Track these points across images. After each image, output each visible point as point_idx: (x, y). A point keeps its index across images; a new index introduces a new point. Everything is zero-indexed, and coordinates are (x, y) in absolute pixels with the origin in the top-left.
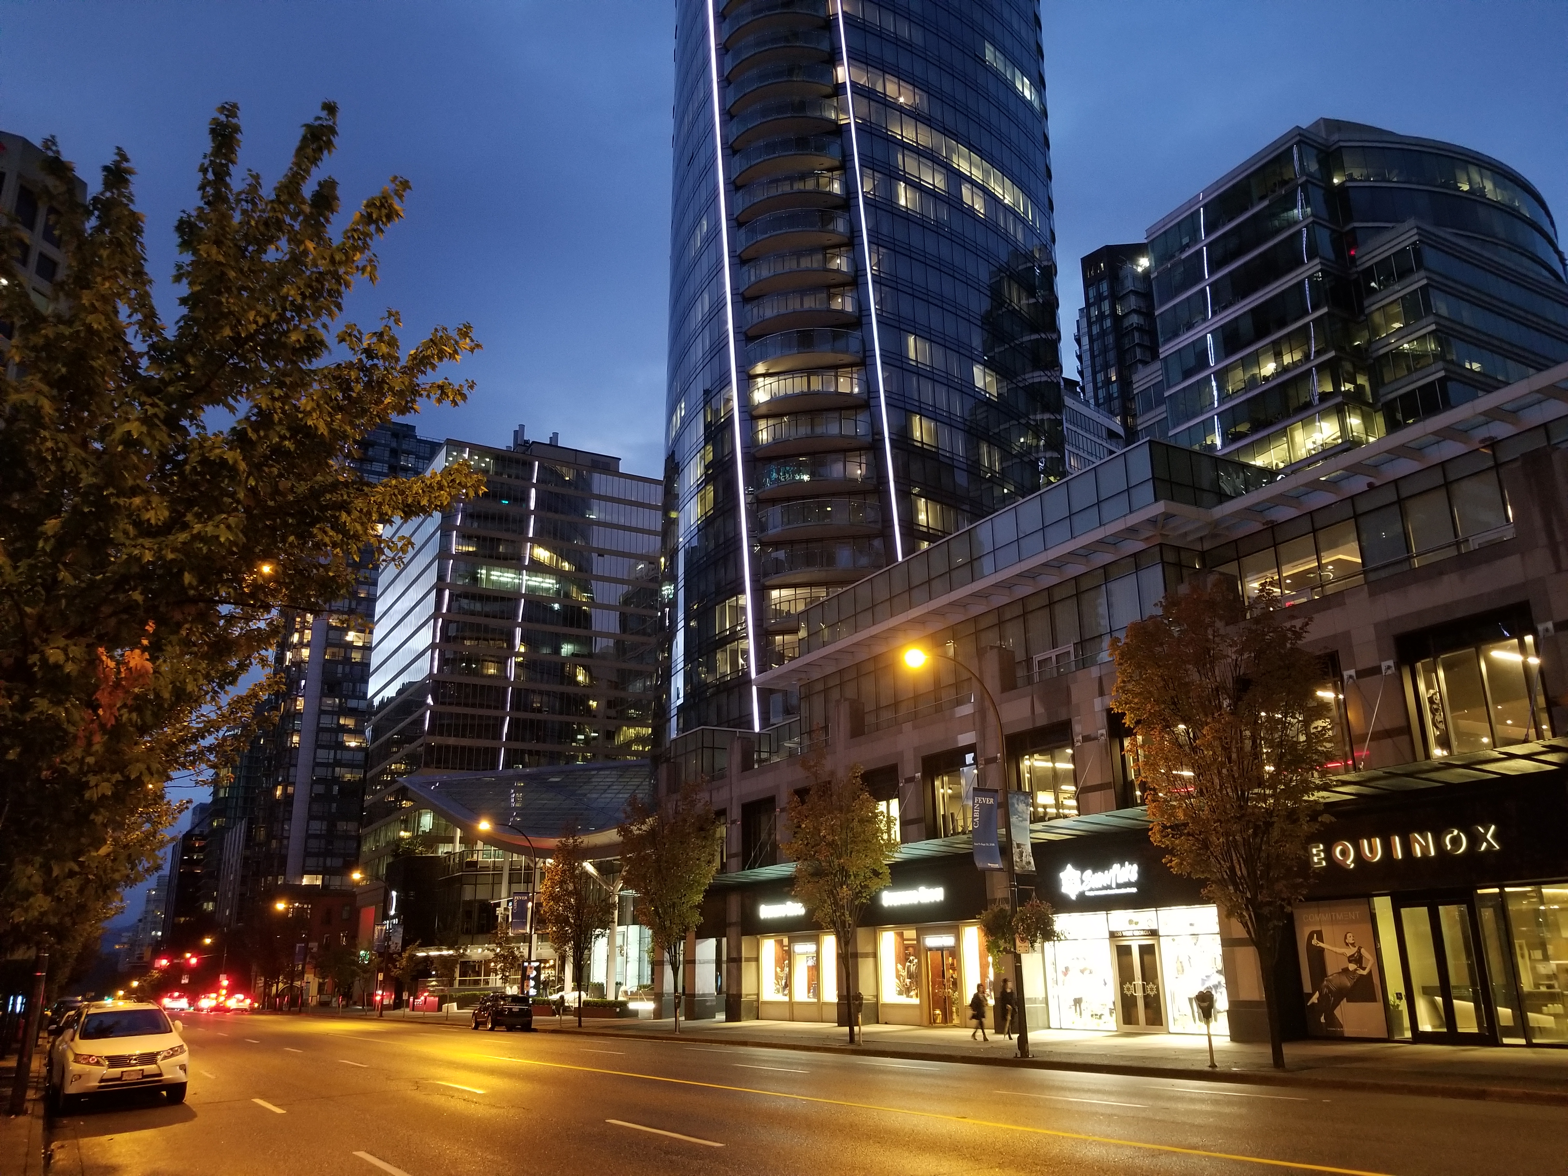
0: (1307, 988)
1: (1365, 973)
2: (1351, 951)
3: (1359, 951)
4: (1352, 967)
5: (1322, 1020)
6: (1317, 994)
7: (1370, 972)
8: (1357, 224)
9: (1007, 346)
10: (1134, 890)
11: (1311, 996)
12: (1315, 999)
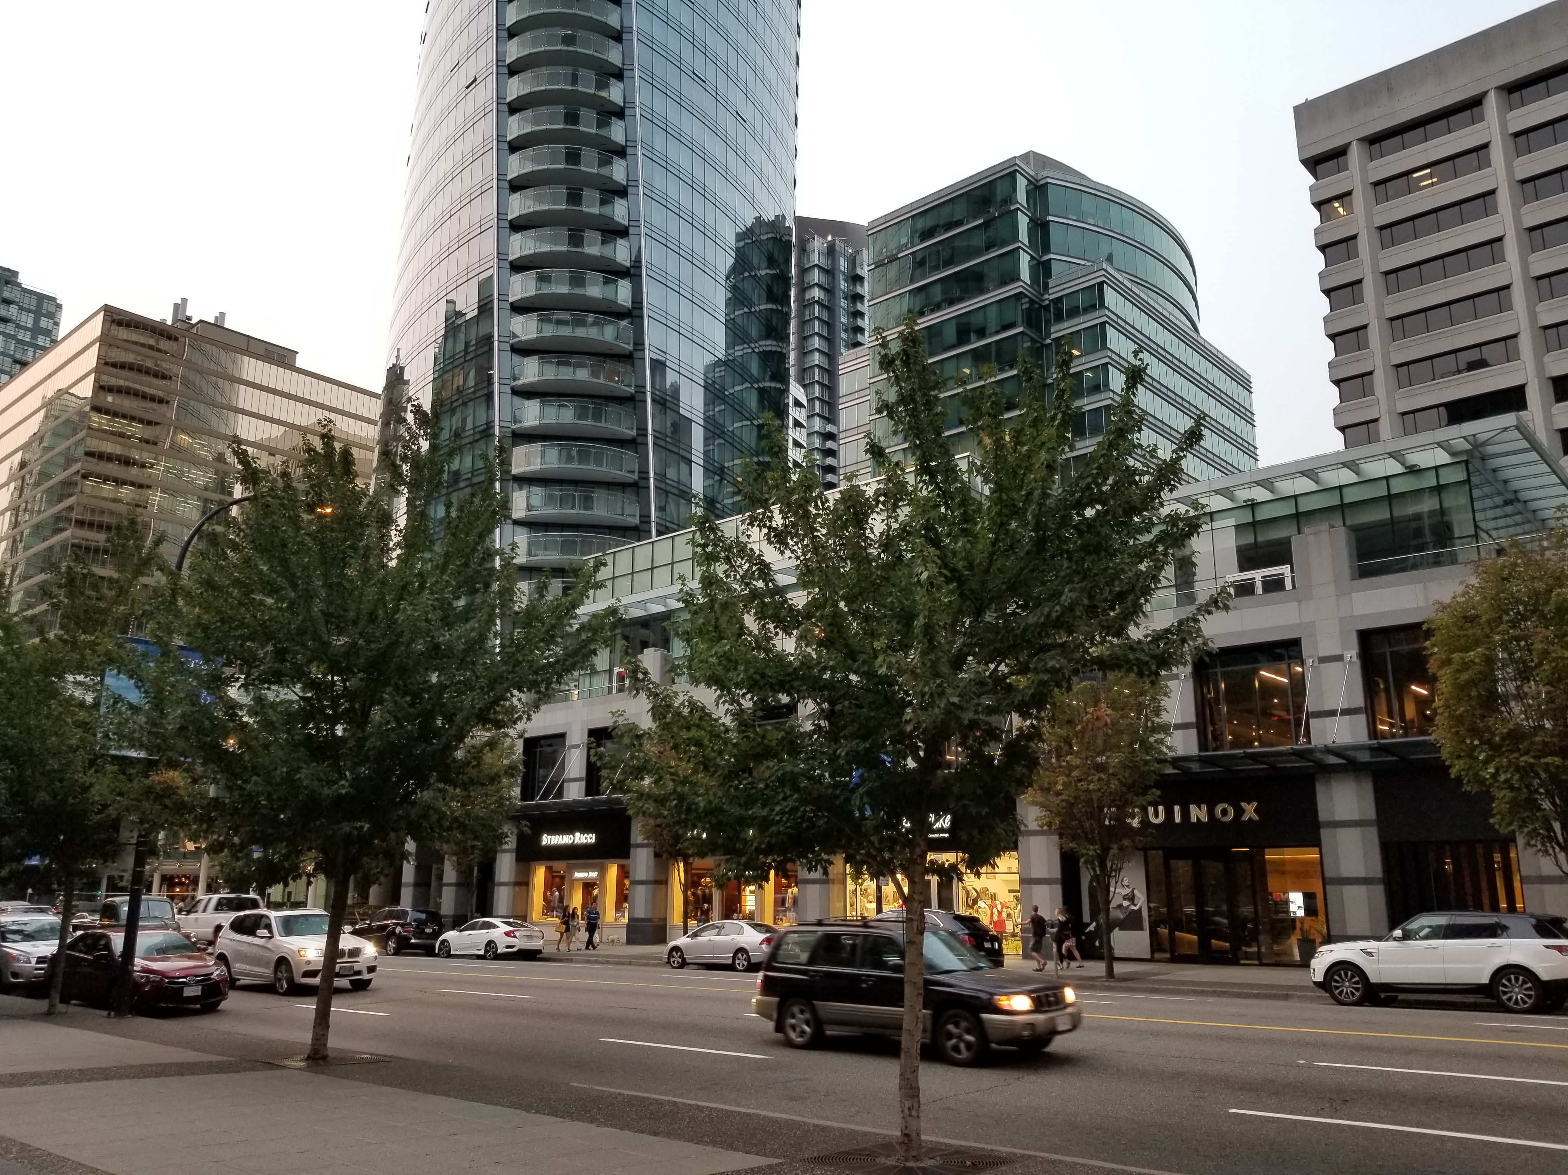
0: (1086, 918)
1: (1136, 908)
2: (1127, 891)
3: (1133, 892)
4: (1126, 903)
5: (1097, 944)
6: (1094, 924)
7: (1140, 910)
8: (1052, 256)
9: (746, 310)
10: (947, 835)
11: (1088, 925)
12: (1092, 927)
